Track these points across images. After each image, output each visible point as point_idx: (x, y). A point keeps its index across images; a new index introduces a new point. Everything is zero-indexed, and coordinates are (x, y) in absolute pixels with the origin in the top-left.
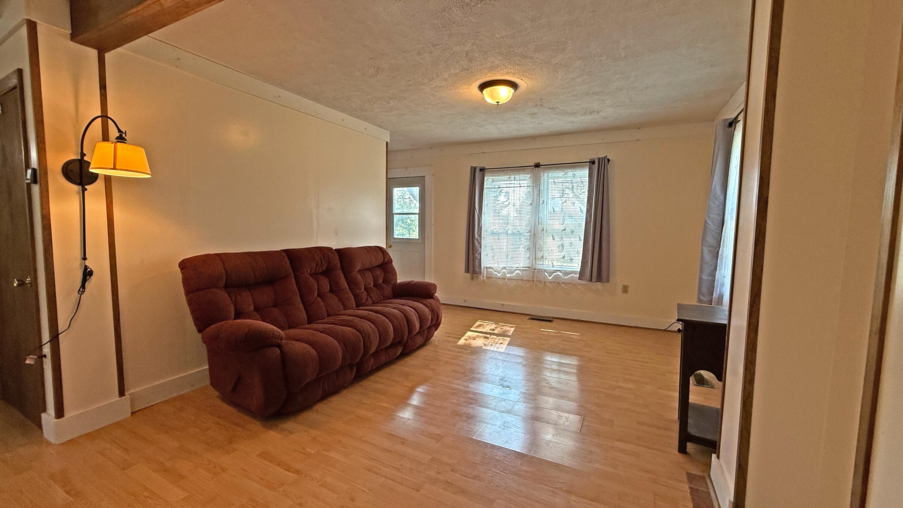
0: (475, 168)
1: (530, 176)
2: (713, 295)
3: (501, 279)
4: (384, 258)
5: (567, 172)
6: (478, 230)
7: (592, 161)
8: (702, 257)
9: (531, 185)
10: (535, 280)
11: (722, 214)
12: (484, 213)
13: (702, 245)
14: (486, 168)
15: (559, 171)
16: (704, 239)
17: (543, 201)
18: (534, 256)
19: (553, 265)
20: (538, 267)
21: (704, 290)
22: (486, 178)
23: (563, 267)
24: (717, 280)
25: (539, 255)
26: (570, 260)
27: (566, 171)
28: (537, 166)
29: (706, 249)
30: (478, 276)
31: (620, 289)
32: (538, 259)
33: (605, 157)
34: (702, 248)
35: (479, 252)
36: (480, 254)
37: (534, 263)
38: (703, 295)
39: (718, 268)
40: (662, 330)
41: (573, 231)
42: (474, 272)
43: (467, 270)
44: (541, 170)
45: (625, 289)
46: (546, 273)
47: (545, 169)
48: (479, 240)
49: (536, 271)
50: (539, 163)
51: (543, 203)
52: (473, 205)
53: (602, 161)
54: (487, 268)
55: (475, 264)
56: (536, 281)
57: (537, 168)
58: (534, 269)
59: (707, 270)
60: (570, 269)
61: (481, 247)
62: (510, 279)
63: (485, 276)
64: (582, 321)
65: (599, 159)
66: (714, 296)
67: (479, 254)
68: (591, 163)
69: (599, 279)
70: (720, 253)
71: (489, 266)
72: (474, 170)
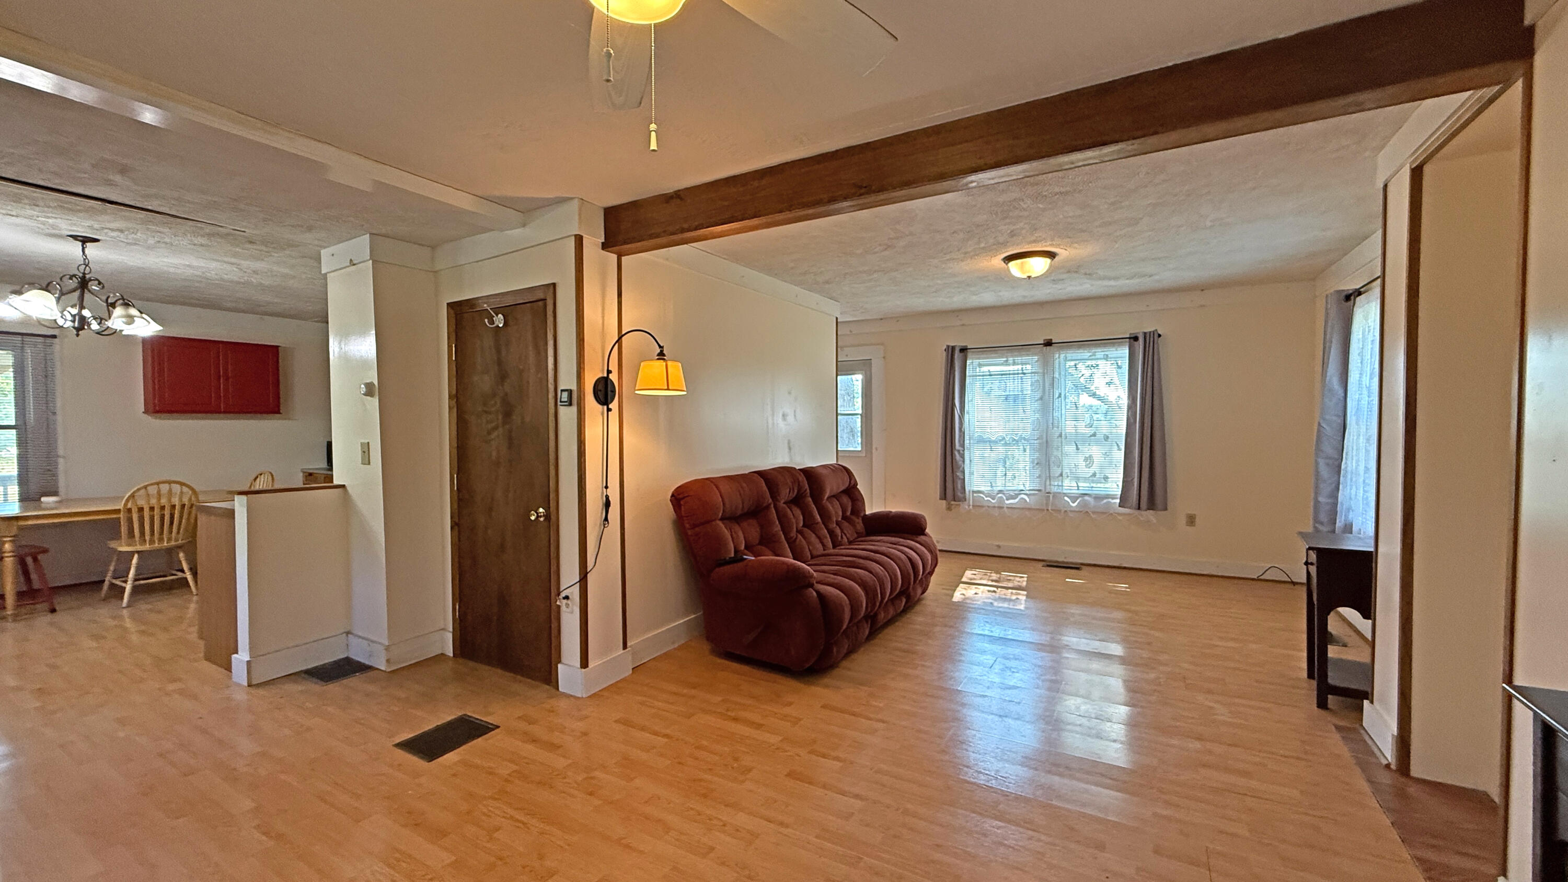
0: (953, 348)
1: (1036, 357)
2: (1335, 524)
3: (996, 509)
4: (850, 482)
5: (1095, 352)
6: (960, 436)
7: (1132, 336)
8: (1317, 473)
9: (1041, 371)
10: (1049, 509)
11: (1341, 414)
12: (968, 413)
13: (1317, 455)
14: (969, 347)
15: (1082, 351)
16: (1318, 449)
17: (1060, 394)
18: (1047, 473)
19: (1078, 487)
20: (1054, 489)
21: (1323, 517)
22: (968, 362)
23: (1093, 489)
24: (1342, 503)
25: (1056, 471)
26: (1104, 478)
27: (1093, 351)
28: (1049, 343)
29: (1322, 462)
30: (959, 505)
31: (1183, 520)
32: (1054, 478)
33: (1154, 332)
34: (1316, 460)
35: (961, 469)
36: (964, 472)
37: (1048, 483)
38: (1322, 523)
39: (1341, 487)
40: (1253, 579)
41: (1108, 437)
42: (954, 498)
43: (944, 496)
44: (1056, 350)
45: (1191, 520)
46: (1066, 498)
47: (1062, 348)
48: (961, 452)
49: (1051, 496)
50: (1051, 340)
51: (1060, 396)
52: (950, 403)
53: (1150, 337)
54: (974, 492)
55: (957, 487)
56: (1052, 510)
57: (1048, 347)
58: (1048, 493)
59: (1326, 489)
60: (1104, 492)
61: (964, 462)
62: (1010, 508)
63: (971, 504)
64: (1125, 568)
65: (1145, 333)
66: (1337, 525)
67: (962, 471)
68: (1132, 340)
69: (1152, 506)
70: (1343, 467)
71: (975, 489)
72: (951, 350)
